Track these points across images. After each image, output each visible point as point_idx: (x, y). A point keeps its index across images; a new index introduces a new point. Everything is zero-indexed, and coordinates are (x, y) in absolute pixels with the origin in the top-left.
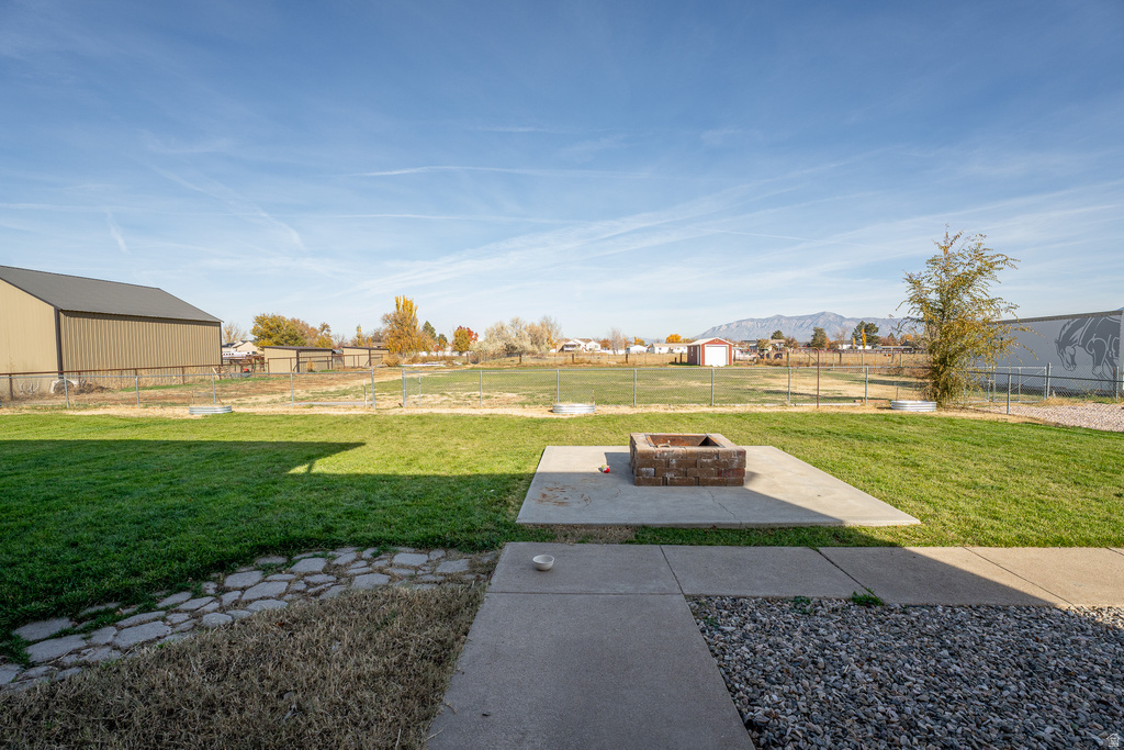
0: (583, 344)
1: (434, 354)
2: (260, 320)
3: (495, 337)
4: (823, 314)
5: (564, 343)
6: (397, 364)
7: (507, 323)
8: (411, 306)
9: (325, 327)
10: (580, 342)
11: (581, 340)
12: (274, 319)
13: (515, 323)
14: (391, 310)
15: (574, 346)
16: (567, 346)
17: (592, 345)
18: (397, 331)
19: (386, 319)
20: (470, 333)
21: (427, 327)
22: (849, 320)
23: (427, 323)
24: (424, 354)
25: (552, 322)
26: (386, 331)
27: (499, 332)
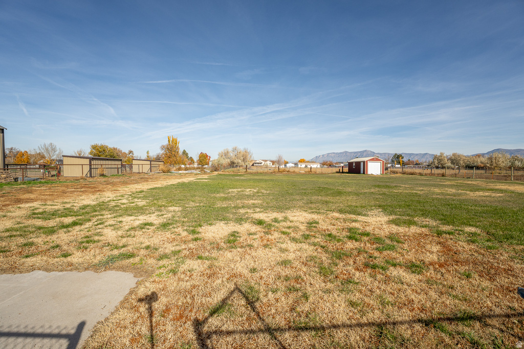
0: (263, 162)
1: (188, 166)
2: (94, 147)
3: (224, 157)
4: (366, 151)
5: (254, 162)
6: (169, 171)
7: (230, 149)
8: (176, 141)
9: (131, 152)
10: (262, 162)
11: (263, 160)
12: (102, 147)
13: (235, 149)
14: (166, 143)
15: (258, 163)
16: (255, 163)
17: (268, 162)
18: (168, 154)
19: (163, 148)
20: (207, 156)
21: (184, 153)
22: (377, 154)
23: (184, 151)
24: (183, 166)
25: (248, 151)
26: (163, 154)
27: (226, 154)
